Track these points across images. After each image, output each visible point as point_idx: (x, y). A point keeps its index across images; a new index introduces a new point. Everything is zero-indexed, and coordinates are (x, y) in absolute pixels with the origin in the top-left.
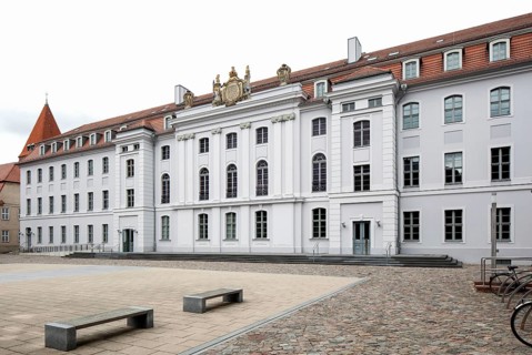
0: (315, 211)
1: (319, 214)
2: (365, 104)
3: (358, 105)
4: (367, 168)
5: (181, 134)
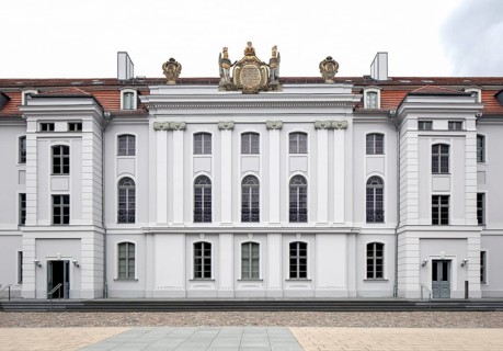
0: (370, 246)
1: (375, 250)
2: (444, 125)
3: (437, 125)
4: (445, 199)
5: (160, 120)
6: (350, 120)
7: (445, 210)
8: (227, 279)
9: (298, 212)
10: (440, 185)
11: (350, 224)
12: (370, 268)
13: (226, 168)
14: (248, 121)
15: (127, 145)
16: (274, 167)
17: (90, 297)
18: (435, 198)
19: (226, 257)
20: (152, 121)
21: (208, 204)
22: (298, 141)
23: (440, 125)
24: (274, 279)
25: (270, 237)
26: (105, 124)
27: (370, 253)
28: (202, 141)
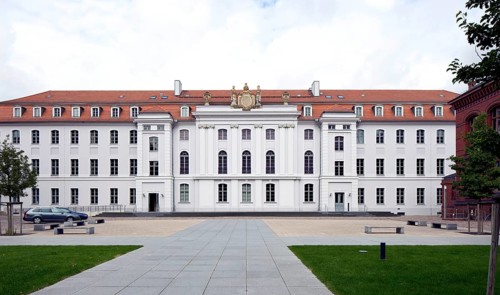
0: (306, 186)
1: (309, 188)
2: (341, 127)
3: (337, 127)
4: (342, 163)
5: (201, 123)
6: (296, 123)
7: (342, 169)
8: (235, 202)
9: (270, 168)
10: (339, 156)
11: (296, 175)
12: (306, 197)
13: (235, 147)
14: (245, 124)
15: (184, 135)
16: (258, 147)
17: (170, 211)
18: (336, 163)
19: (234, 191)
20: (197, 123)
21: (226, 165)
22: (270, 134)
23: (339, 127)
24: (258, 202)
25: (257, 182)
26: (174, 126)
27: (306, 189)
28: (223, 134)
